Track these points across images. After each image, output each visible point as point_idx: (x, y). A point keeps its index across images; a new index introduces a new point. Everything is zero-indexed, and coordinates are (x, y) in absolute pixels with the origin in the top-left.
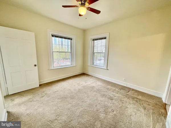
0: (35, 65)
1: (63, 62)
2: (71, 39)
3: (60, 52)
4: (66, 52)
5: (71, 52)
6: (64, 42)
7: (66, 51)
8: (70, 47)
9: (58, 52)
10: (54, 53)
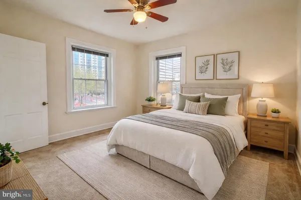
0: (44, 104)
1: (91, 101)
2: (107, 55)
3: (85, 79)
4: (96, 80)
5: (106, 80)
6: (92, 62)
7: (97, 78)
8: (103, 70)
9: (81, 79)
10: (75, 80)
